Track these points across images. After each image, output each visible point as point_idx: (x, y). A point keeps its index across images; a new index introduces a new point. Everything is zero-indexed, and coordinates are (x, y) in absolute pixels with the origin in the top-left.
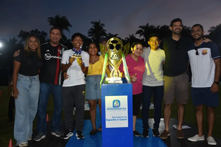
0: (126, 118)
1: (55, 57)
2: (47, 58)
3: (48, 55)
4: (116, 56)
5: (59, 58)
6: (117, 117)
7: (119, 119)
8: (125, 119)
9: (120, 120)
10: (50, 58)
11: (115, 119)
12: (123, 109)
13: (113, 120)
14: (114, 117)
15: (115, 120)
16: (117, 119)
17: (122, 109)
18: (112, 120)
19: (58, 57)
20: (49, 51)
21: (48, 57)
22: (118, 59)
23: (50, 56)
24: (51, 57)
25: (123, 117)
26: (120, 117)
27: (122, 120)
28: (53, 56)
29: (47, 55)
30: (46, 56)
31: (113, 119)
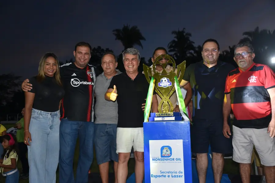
0: (181, 174)
1: (85, 83)
2: (75, 85)
3: (77, 81)
4: (167, 80)
5: (91, 83)
6: (168, 172)
7: (170, 174)
8: (180, 176)
9: (172, 177)
10: (78, 84)
11: (164, 174)
12: (177, 159)
13: (162, 176)
14: (163, 172)
15: (165, 176)
16: (167, 175)
17: (175, 160)
18: (159, 176)
19: (89, 83)
20: (76, 75)
21: (76, 83)
22: (169, 85)
23: (78, 81)
24: (80, 83)
25: (176, 173)
26: (172, 173)
27: (175, 176)
28: (83, 82)
29: (74, 80)
30: (72, 81)
31: (162, 174)
